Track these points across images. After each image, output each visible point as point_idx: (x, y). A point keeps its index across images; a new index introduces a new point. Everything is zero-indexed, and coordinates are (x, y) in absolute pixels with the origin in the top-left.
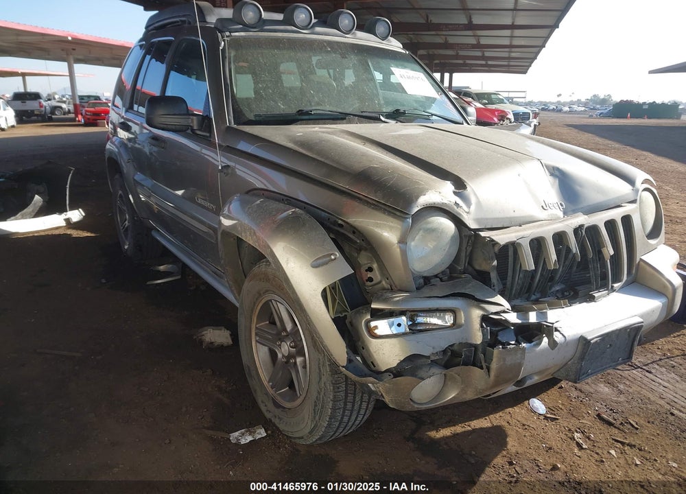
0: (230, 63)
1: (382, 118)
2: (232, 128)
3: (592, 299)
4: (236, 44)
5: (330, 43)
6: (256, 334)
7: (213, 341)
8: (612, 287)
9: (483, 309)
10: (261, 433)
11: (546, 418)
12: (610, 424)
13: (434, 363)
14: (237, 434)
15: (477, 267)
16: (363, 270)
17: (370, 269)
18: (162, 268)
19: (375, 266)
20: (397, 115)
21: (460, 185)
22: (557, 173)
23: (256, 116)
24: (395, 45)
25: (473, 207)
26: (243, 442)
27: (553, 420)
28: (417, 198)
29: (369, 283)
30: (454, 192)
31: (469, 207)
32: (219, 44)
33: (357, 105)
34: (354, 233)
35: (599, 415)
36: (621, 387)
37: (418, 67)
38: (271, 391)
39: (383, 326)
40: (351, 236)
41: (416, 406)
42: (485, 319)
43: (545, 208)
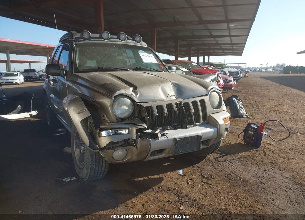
0: (76, 52)
1: (128, 70)
2: (73, 74)
3: (186, 128)
4: (79, 45)
5: (115, 45)
6: (75, 145)
7: (67, 151)
8: (195, 124)
9: (137, 127)
10: (75, 178)
11: (181, 175)
12: (204, 177)
13: (121, 146)
14: (66, 179)
15: (142, 116)
16: (102, 116)
17: (104, 116)
18: (60, 130)
19: (105, 115)
20: (137, 69)
21: (135, 88)
22: (177, 85)
23: (83, 69)
24: (144, 44)
25: (138, 96)
26: (67, 181)
27: (183, 176)
28: (116, 92)
29: (104, 121)
30: (133, 91)
31: (137, 95)
32: (73, 46)
33: (122, 66)
34: (98, 104)
35: (202, 175)
36: (217, 167)
37: (151, 52)
38: (78, 164)
39: (104, 133)
40: (97, 105)
41: (115, 161)
42: (138, 131)
43: (168, 96)
